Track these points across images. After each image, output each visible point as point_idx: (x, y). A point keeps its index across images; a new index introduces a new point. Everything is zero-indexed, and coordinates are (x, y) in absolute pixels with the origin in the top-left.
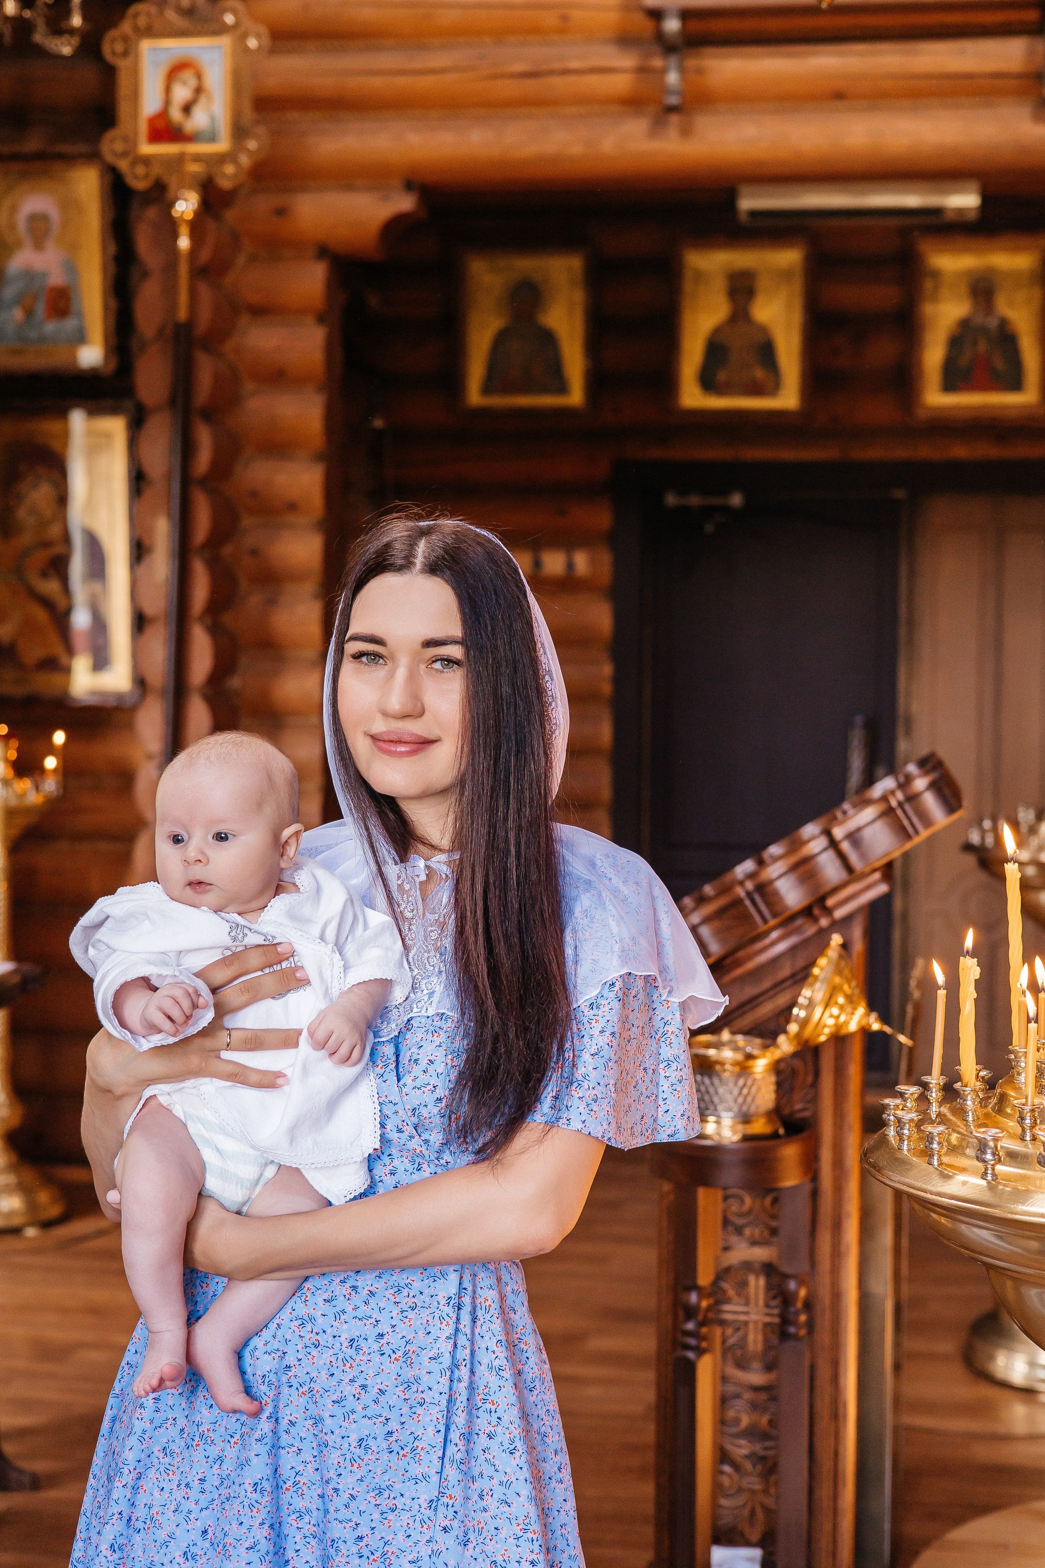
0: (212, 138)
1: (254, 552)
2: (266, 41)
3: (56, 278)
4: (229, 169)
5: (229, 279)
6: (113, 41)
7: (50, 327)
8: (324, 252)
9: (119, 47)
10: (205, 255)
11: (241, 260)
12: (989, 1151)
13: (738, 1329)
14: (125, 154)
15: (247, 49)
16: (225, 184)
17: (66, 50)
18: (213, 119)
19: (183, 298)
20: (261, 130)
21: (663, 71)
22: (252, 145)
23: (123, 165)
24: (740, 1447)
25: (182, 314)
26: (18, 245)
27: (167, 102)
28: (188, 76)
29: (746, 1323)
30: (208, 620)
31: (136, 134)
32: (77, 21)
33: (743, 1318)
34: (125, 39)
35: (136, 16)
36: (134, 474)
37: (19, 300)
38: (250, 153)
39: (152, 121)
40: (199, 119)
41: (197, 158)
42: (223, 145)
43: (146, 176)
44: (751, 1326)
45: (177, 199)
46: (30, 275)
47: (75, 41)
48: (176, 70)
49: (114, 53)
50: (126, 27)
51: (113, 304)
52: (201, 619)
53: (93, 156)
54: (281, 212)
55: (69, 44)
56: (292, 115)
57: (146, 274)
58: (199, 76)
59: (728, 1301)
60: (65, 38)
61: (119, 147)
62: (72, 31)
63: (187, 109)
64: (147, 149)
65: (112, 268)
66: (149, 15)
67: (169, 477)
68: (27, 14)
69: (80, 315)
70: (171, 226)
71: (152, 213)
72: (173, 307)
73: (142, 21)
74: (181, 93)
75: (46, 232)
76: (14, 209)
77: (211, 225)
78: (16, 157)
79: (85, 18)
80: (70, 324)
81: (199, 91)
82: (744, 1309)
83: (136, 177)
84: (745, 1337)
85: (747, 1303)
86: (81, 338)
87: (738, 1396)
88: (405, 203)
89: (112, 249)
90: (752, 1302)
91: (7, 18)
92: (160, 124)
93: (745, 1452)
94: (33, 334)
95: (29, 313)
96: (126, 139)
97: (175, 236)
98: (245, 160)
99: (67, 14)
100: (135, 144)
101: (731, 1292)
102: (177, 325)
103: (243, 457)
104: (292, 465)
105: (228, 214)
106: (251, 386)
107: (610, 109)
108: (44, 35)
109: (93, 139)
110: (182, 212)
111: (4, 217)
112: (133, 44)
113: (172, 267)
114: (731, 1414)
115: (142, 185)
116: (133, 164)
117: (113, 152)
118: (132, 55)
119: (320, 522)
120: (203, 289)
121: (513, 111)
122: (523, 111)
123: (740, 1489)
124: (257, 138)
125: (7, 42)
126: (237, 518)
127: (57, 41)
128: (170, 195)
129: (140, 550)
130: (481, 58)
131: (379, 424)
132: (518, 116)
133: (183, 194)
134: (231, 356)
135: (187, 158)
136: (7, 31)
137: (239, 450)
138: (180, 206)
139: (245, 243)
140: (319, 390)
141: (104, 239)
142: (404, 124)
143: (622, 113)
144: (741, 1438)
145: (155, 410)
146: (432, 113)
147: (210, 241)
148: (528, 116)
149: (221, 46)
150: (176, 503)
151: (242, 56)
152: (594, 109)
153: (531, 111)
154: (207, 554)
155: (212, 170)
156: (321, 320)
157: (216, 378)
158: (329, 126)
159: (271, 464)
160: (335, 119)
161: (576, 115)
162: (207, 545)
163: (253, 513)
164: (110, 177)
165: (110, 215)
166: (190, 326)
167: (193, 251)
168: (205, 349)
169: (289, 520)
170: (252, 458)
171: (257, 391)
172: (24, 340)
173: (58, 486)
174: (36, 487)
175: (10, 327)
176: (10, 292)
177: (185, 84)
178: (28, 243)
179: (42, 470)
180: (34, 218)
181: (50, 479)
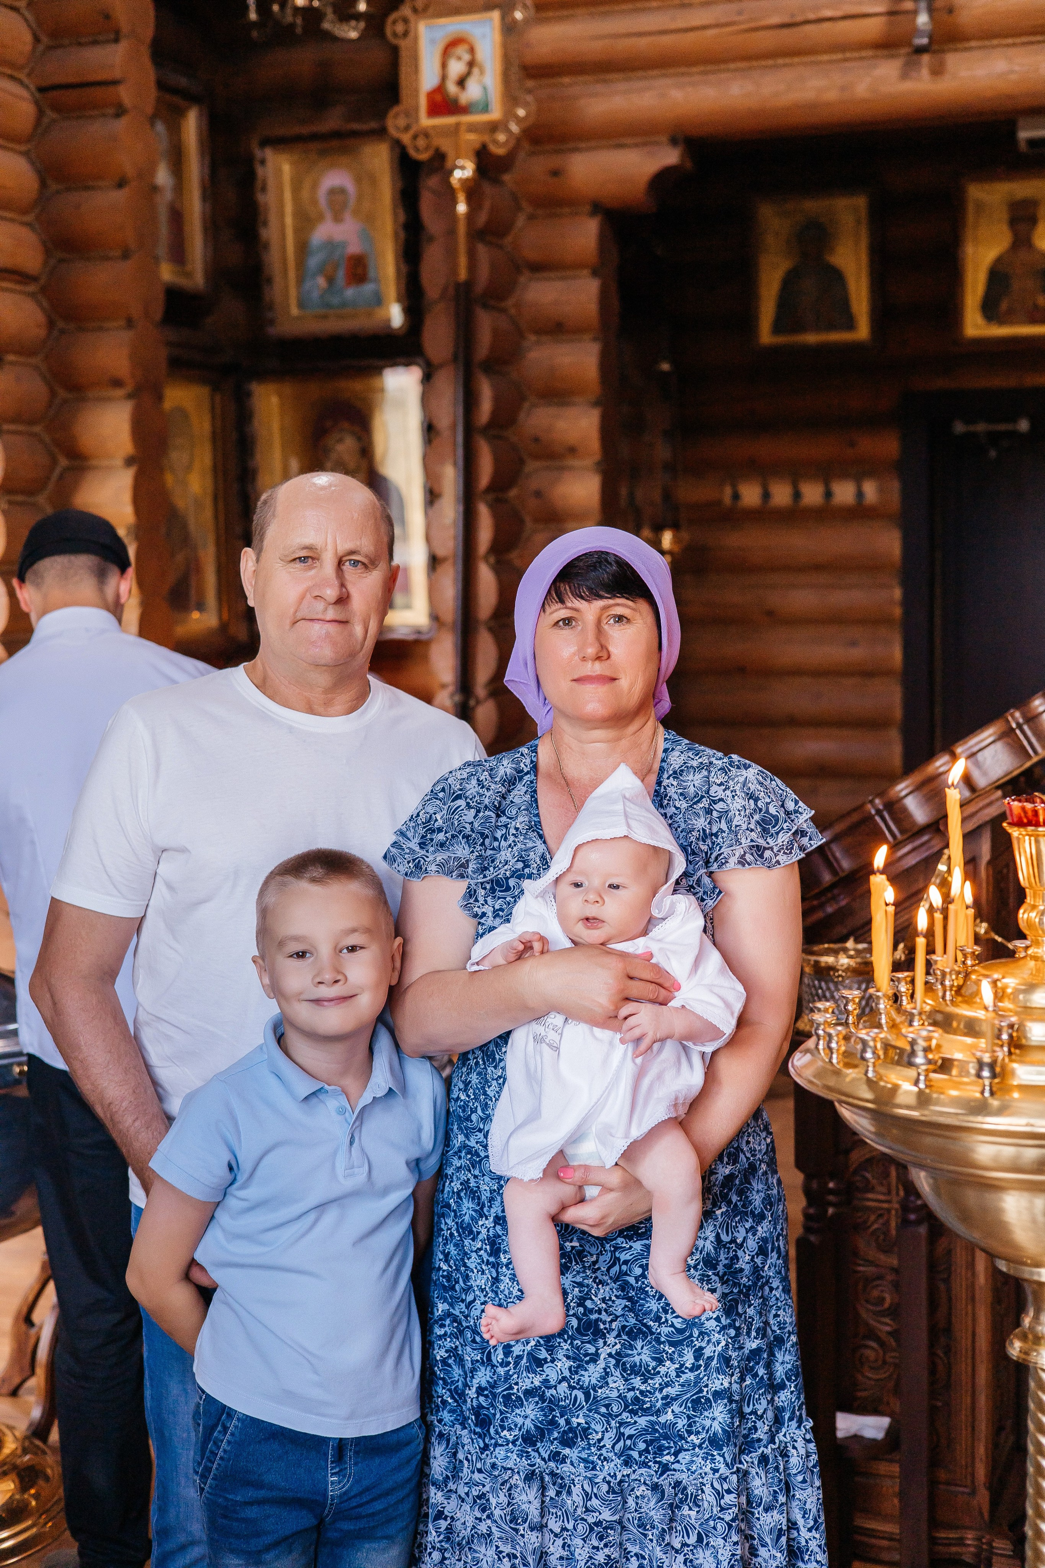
0: (486, 109)
1: (538, 494)
2: (532, 11)
3: (354, 248)
4: (501, 137)
5: (508, 240)
6: (395, 22)
7: (350, 292)
8: (598, 208)
9: (400, 28)
10: (482, 218)
11: (521, 220)
12: (869, 1050)
13: (881, 1216)
14: (407, 128)
15: (515, 21)
16: (500, 151)
17: (354, 35)
18: (485, 89)
19: (463, 261)
20: (529, 98)
21: (915, 12)
22: (521, 112)
23: (406, 138)
24: (887, 1324)
25: (463, 274)
26: (321, 217)
27: (444, 77)
28: (461, 51)
29: (888, 1211)
30: (492, 560)
31: (417, 109)
32: (362, 7)
33: (885, 1205)
34: (406, 21)
36: (425, 424)
37: (321, 270)
38: (519, 120)
39: (431, 95)
40: (473, 92)
41: (473, 128)
42: (495, 114)
43: (427, 148)
44: (893, 1212)
45: (456, 167)
46: (330, 245)
47: (362, 25)
48: (451, 46)
49: (395, 35)
50: (406, 10)
51: (404, 269)
52: (486, 559)
53: (381, 133)
54: (556, 173)
55: (355, 29)
56: (566, 80)
57: (431, 239)
58: (472, 50)
59: (872, 1190)
60: (353, 23)
61: (402, 122)
62: (358, 16)
63: (461, 82)
64: (426, 121)
65: (402, 235)
67: (454, 426)
69: (377, 281)
70: (450, 195)
71: (432, 181)
72: (454, 270)
73: (419, 3)
74: (456, 68)
75: (344, 205)
76: (315, 186)
77: (488, 189)
78: (315, 137)
79: (368, 3)
80: (368, 288)
81: (471, 64)
82: (888, 1198)
83: (417, 149)
84: (887, 1223)
85: (889, 1193)
86: (379, 300)
87: (880, 1277)
88: (671, 157)
89: (402, 217)
90: (894, 1192)
91: (297, 9)
92: (438, 98)
93: (888, 1329)
94: (335, 300)
95: (331, 280)
96: (407, 114)
97: (455, 202)
98: (514, 128)
100: (417, 120)
101: (874, 1182)
102: (458, 285)
103: (526, 405)
104: (571, 412)
105: (507, 177)
106: (533, 338)
107: (864, 54)
108: (333, 22)
109: (382, 115)
110: (460, 180)
111: (305, 194)
112: (412, 25)
113: (451, 232)
114: (875, 1293)
115: (423, 156)
116: (415, 137)
117: (397, 128)
118: (412, 34)
119: (598, 464)
120: (482, 250)
121: (770, 62)
122: (780, 61)
123: (885, 1362)
124: (525, 105)
125: (299, 30)
126: (522, 462)
127: (345, 27)
128: (449, 164)
129: (432, 496)
130: (740, 13)
131: (665, 367)
132: (776, 67)
133: (460, 162)
134: (513, 311)
135: (463, 128)
136: (299, 21)
137: (523, 398)
138: (458, 174)
139: (524, 204)
140: (595, 339)
141: (395, 207)
142: (669, 81)
143: (875, 57)
144: (884, 1316)
145: (441, 366)
146: (694, 69)
147: (487, 205)
148: (785, 65)
149: (491, 19)
150: (460, 452)
151: (509, 29)
152: (848, 55)
153: (787, 60)
154: (490, 497)
155: (486, 138)
156: (595, 273)
157: (496, 333)
158: (599, 88)
159: (552, 411)
160: (605, 81)
161: (830, 62)
162: (490, 489)
163: (537, 457)
164: (397, 150)
165: (399, 185)
166: (468, 285)
167: (471, 216)
168: (485, 306)
169: (570, 462)
170: (535, 405)
171: (535, 343)
172: (328, 306)
173: (359, 439)
174: (340, 440)
175: (315, 295)
176: (313, 262)
177: (459, 58)
178: (328, 216)
179: (346, 425)
180: (333, 192)
181: (353, 432)
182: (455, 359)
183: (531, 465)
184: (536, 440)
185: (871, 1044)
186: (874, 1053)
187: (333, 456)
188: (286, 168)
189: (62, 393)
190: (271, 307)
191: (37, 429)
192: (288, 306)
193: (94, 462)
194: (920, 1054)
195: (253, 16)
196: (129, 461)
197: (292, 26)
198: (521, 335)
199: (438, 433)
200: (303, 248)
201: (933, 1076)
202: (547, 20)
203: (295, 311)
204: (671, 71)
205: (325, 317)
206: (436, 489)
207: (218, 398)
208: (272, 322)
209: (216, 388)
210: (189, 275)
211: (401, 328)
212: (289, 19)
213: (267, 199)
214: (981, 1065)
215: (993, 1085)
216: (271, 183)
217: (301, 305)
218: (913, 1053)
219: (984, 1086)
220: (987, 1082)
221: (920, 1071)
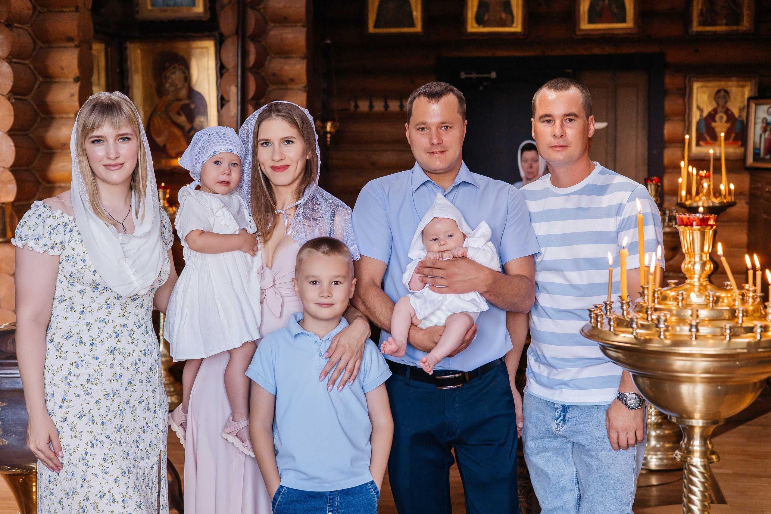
67: (236, 67)
86: (194, 3)
94: (171, 3)
103: (269, 58)
104: (291, 61)
106: (272, 25)
119: (305, 87)
126: (267, 86)
129: (222, 102)
131: (328, 42)
134: (262, 10)
137: (267, 54)
140: (303, 26)
145: (229, 37)
150: (239, 79)
154: (254, 102)
157: (257, 20)
159: (282, 60)
162: (253, 98)
163: (274, 83)
168: (252, 8)
169: (290, 86)
170: (273, 58)
171: (273, 27)
172: (168, 5)
173: (184, 72)
174: (174, 73)
179: (176, 65)
181: (180, 69)
182: (237, 33)
183: (272, 87)
184: (274, 75)
187: (170, 81)
189: (40, 44)
190: (137, 5)
191: (27, 62)
193: (57, 80)
196: (76, 80)
198: (267, 23)
199: (227, 70)
205: (165, 11)
206: (225, 97)
207: (109, 49)
208: (138, 12)
217: (152, 5)
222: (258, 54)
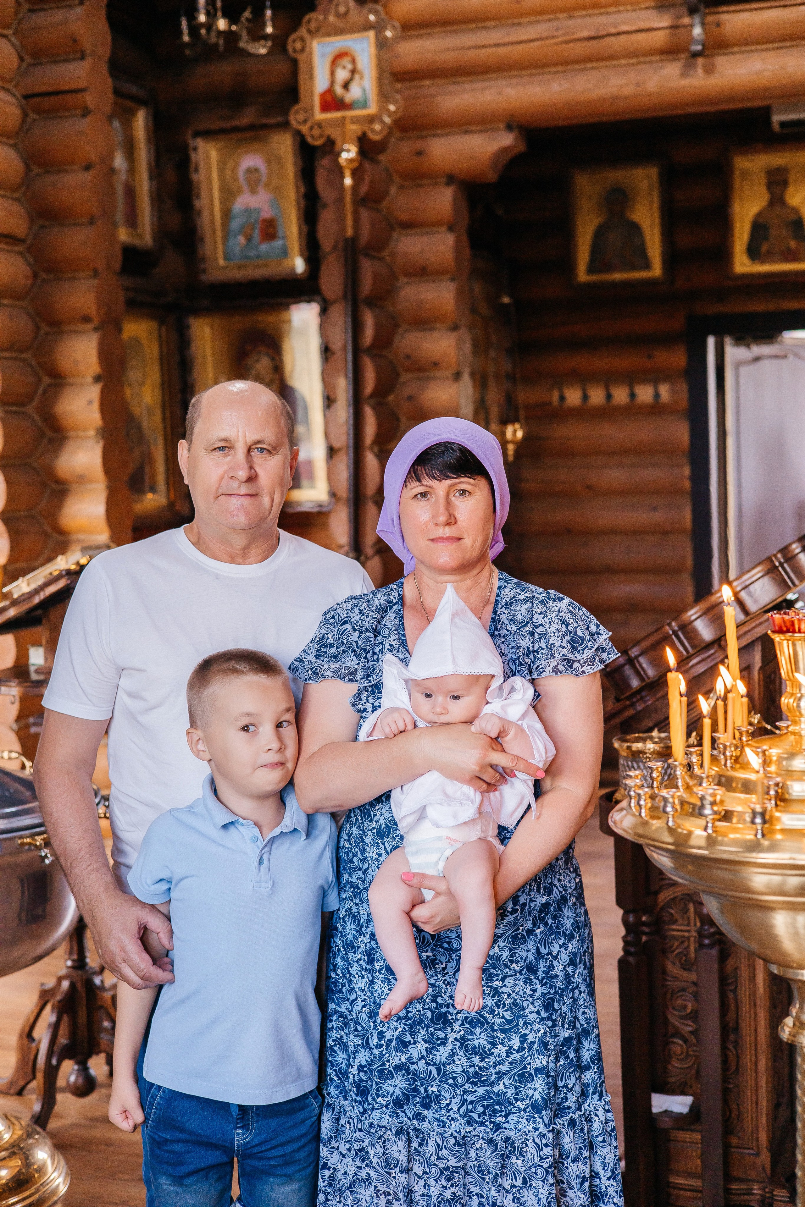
0: (365, 105)
1: (410, 398)
2: (399, 31)
3: (266, 213)
4: (377, 127)
5: (384, 204)
6: (294, 41)
7: (264, 247)
8: (451, 179)
9: (298, 45)
10: (363, 189)
11: (393, 190)
12: (669, 805)
13: (683, 942)
14: (305, 121)
15: (386, 38)
16: (377, 138)
17: (263, 51)
18: (364, 90)
19: (349, 221)
20: (398, 97)
21: (692, 26)
22: (392, 108)
23: (304, 129)
24: (688, 1025)
25: (350, 232)
26: (240, 191)
27: (333, 82)
28: (346, 62)
29: (688, 938)
30: (376, 449)
31: (312, 107)
32: (269, 30)
33: (686, 934)
34: (303, 39)
35: (309, 21)
36: (323, 347)
37: (242, 230)
38: (390, 114)
39: (323, 96)
40: (355, 93)
41: (355, 120)
42: (372, 109)
43: (321, 136)
44: (692, 939)
45: (343, 150)
46: (248, 211)
47: (269, 43)
48: (338, 58)
49: (295, 51)
50: (303, 31)
51: (305, 228)
52: (371, 448)
53: (285, 125)
54: (419, 153)
55: (264, 46)
56: (426, 83)
57: (325, 206)
58: (354, 61)
59: (675, 922)
60: (263, 42)
61: (301, 116)
62: (266, 37)
63: (346, 86)
64: (319, 116)
65: (303, 202)
66: (317, 19)
67: (345, 348)
68: (234, 28)
69: (284, 238)
70: (339, 171)
71: (325, 162)
72: (343, 230)
73: (313, 26)
74: (342, 75)
75: (258, 181)
76: (235, 167)
77: (368, 166)
78: (235, 130)
79: (274, 26)
80: (277, 244)
81: (353, 72)
82: (688, 928)
83: (313, 137)
84: (687, 948)
85: (689, 924)
86: (285, 253)
87: (683, 990)
88: (506, 140)
89: (302, 189)
90: (692, 925)
91: (219, 33)
92: (328, 98)
93: (690, 1029)
94: (252, 254)
95: (249, 239)
96: (305, 110)
97: (342, 177)
98: (387, 119)
99: (263, 25)
100: (313, 115)
101: (677, 916)
102: (346, 240)
103: (400, 331)
104: (434, 336)
105: (382, 158)
106: (403, 280)
107: (653, 58)
108: (247, 42)
109: (286, 112)
110: (346, 160)
111: (228, 172)
112: (308, 44)
113: (340, 199)
114: (680, 1002)
115: (318, 143)
116: (311, 128)
117: (298, 122)
118: (307, 50)
119: (456, 374)
120: (364, 213)
121: (582, 66)
122: (589, 65)
123: (688, 1054)
124: (395, 102)
125: (221, 49)
126: (398, 375)
127: (256, 45)
128: (337, 148)
129: (329, 401)
130: (558, 29)
131: (506, 300)
132: (586, 69)
133: (346, 146)
134: (388, 259)
135: (348, 121)
136: (221, 41)
137: (396, 326)
138: (344, 155)
139: (396, 177)
140: (452, 279)
141: (297, 181)
142: (504, 82)
143: (662, 61)
144: (687, 1020)
145: (334, 302)
146: (524, 73)
147: (367, 178)
148: (593, 68)
149: (368, 38)
150: (350, 366)
151: (382, 44)
152: (642, 59)
153: (595, 64)
154: (373, 401)
155: (366, 128)
156: (451, 229)
157: (376, 276)
158: (452, 88)
159: (420, 334)
160: (455, 83)
161: (628, 65)
162: (373, 395)
163: (408, 370)
164: (298, 139)
165: (300, 165)
166: (354, 240)
167: (355, 187)
168: (367, 255)
169: (434, 374)
170: (406, 331)
171: (408, 283)
172: (247, 258)
173: (273, 359)
174: (258, 361)
175: (237, 249)
176: (235, 225)
177: (344, 67)
178: (246, 189)
179: (262, 348)
180: (249, 171)
181: (267, 354)
182: (345, 296)
183: (405, 377)
184: (408, 357)
185: (671, 800)
186: (673, 807)
187: (253, 372)
188: (214, 154)
189: (45, 328)
190: (203, 259)
191: (26, 355)
192: (216, 258)
193: (70, 380)
194: (708, 807)
195: (186, 38)
196: (97, 379)
197: (216, 45)
198: (395, 277)
199: (333, 353)
200: (227, 214)
201: (718, 823)
202: (410, 37)
203: (222, 262)
204: (506, 74)
205: (244, 267)
206: (332, 396)
207: (164, 330)
208: (204, 271)
209: (162, 322)
210: (141, 236)
211: (302, 274)
212: (213, 39)
213: (199, 177)
214: (754, 814)
215: (764, 829)
216: (202, 165)
217: (226, 258)
218: (702, 806)
219: (757, 830)
220: (759, 827)
221: (708, 820)
222: (378, 327)
